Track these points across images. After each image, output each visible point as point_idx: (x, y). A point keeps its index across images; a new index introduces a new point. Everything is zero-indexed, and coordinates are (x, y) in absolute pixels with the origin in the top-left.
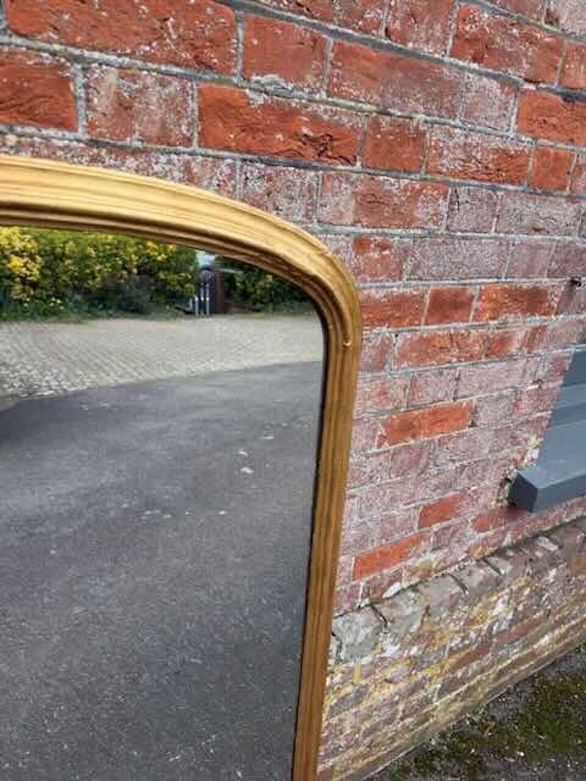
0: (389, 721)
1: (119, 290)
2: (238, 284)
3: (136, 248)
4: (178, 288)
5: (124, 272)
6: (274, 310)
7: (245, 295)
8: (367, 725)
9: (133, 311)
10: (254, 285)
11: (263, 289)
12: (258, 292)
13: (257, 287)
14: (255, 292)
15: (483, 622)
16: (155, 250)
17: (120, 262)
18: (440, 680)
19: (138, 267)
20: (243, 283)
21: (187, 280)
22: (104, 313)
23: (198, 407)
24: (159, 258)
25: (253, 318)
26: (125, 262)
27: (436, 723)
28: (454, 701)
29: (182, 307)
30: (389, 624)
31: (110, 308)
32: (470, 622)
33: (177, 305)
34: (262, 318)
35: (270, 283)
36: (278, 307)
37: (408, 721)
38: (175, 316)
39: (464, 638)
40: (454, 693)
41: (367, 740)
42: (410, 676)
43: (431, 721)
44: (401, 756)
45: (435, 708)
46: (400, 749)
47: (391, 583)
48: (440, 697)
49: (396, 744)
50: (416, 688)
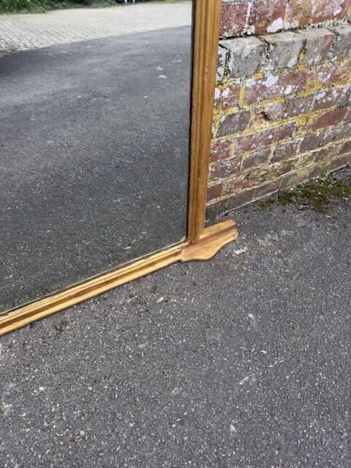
0: (263, 159)
8: (247, 155)
9: (79, 2)
15: (345, 83)
18: (304, 133)
22: (59, 5)
23: (128, 49)
27: (295, 175)
28: (310, 158)
30: (272, 47)
32: (335, 78)
37: (277, 164)
39: (328, 94)
40: (312, 151)
41: (246, 171)
42: (283, 118)
43: (293, 171)
44: (268, 195)
45: (297, 160)
46: (269, 188)
47: (275, 16)
48: (302, 151)
49: (266, 183)
50: (286, 133)
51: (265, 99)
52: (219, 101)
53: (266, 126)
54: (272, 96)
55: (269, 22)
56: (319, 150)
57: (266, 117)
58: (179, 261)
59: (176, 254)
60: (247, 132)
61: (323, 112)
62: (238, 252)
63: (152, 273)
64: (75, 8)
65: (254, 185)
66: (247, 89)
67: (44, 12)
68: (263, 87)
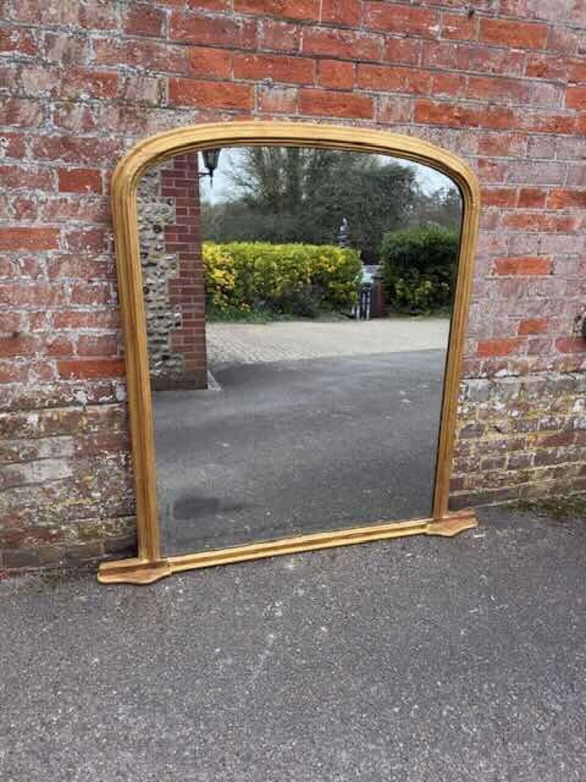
0: (500, 464)
1: (295, 297)
2: (398, 292)
3: (311, 262)
4: (344, 296)
5: (301, 282)
6: (432, 314)
7: (404, 302)
8: (485, 458)
9: (304, 316)
10: (412, 292)
11: (422, 295)
12: (417, 298)
13: (416, 294)
14: (414, 299)
15: (566, 414)
16: (326, 263)
17: (297, 274)
18: (535, 449)
19: (311, 278)
20: (402, 290)
21: (351, 289)
22: (281, 317)
24: (329, 270)
25: (410, 321)
26: (302, 274)
27: (534, 486)
28: (547, 473)
29: (347, 312)
30: (498, 386)
31: (288, 312)
32: (555, 410)
33: (342, 311)
34: (419, 320)
35: (428, 289)
36: (435, 311)
37: (513, 472)
38: (341, 319)
39: (551, 420)
40: (547, 467)
41: (485, 471)
42: (513, 433)
43: (531, 483)
44: (509, 502)
45: (533, 472)
46: (509, 495)
47: (501, 368)
48: (536, 465)
49: (505, 487)
50: (517, 445)
51: (495, 417)
52: (461, 415)
53: (499, 437)
54: (502, 416)
55: (496, 371)
56: (555, 467)
57: (499, 430)
58: (424, 534)
59: (423, 527)
60: (483, 439)
61: (551, 433)
62: (477, 536)
63: (401, 537)
64: (299, 320)
65: (493, 487)
66: (481, 410)
67: (264, 324)
68: (494, 410)
